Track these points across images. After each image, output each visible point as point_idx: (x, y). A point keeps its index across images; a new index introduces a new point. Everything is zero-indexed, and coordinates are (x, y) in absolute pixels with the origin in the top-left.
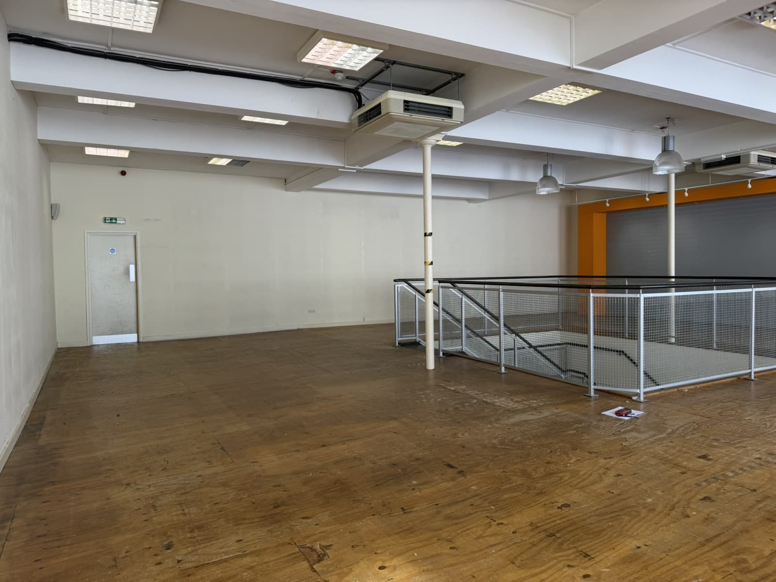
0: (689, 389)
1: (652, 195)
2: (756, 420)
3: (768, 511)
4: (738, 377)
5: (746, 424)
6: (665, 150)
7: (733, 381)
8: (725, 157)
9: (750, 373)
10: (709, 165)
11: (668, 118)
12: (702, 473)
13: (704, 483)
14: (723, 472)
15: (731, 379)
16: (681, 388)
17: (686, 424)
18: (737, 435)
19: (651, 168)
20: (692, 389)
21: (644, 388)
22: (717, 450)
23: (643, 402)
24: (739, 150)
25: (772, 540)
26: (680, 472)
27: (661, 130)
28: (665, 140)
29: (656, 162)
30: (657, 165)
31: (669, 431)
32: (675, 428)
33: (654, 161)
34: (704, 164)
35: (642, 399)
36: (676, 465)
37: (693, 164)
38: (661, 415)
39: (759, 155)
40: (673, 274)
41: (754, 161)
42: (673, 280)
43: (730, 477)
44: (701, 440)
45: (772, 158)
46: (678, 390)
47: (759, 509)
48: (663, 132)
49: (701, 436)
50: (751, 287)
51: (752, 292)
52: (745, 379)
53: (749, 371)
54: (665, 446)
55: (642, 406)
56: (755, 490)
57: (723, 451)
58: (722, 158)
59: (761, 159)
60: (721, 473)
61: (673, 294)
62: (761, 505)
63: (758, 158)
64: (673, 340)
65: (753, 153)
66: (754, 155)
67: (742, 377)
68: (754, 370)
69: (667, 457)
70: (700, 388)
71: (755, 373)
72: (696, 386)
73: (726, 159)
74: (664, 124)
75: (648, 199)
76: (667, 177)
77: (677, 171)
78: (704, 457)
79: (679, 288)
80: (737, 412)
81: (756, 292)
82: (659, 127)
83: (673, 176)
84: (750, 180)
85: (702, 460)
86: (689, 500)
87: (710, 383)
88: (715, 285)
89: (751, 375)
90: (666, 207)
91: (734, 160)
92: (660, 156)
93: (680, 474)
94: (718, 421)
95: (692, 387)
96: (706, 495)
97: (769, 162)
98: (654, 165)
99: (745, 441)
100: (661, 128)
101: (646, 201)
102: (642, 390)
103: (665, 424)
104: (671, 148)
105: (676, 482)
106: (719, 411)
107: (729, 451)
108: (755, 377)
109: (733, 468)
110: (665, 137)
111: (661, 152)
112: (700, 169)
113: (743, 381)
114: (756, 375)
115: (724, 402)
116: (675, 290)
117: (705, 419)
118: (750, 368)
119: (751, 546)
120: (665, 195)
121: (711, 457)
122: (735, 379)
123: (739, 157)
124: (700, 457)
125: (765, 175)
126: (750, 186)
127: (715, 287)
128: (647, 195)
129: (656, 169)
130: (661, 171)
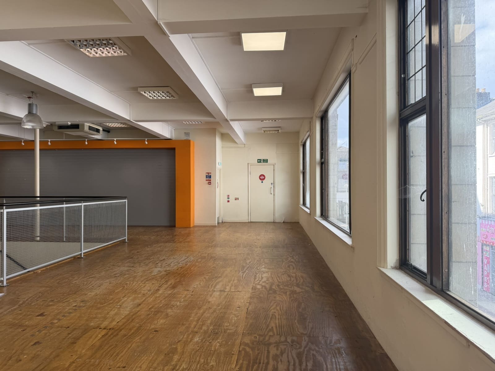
0: (41, 271)
1: (26, 141)
2: (79, 282)
3: (73, 338)
4: (74, 257)
5: (72, 286)
6: (30, 113)
7: (71, 260)
8: (70, 123)
9: (81, 253)
10: (61, 127)
11: (32, 92)
12: (37, 326)
13: (37, 333)
14: (51, 322)
15: (70, 259)
16: (36, 271)
17: (33, 295)
18: (65, 295)
19: (20, 124)
20: (44, 270)
21: (7, 276)
22: (51, 307)
23: (6, 286)
24: (78, 121)
25: (71, 356)
26: (21, 331)
27: (28, 98)
28: (30, 106)
29: (24, 119)
30: (25, 121)
31: (21, 302)
32: (25, 300)
33: (22, 118)
34: (58, 126)
35: (5, 284)
36: (21, 326)
37: (51, 125)
38: (17, 292)
39: (89, 126)
40: (38, 195)
41: (86, 129)
42: (38, 199)
43: (55, 323)
44: (41, 303)
45: (97, 129)
46: (34, 273)
47: (68, 338)
48: (30, 100)
49: (43, 301)
50: (81, 203)
51: (82, 205)
52: (78, 258)
53: (80, 252)
54: (15, 315)
55: (5, 289)
56: (68, 327)
57: (55, 307)
58: (68, 124)
59: (90, 128)
60: (50, 323)
61: (38, 208)
62: (70, 336)
63: (89, 127)
64: (38, 239)
65: (86, 124)
66: (87, 125)
67: (76, 257)
68: (83, 251)
69: (15, 322)
70: (49, 268)
71: (84, 253)
72: (47, 267)
73: (71, 125)
74: (30, 95)
75: (23, 144)
76: (33, 130)
77: (40, 128)
78: (42, 315)
79: (42, 204)
80: (68, 280)
81: (84, 205)
82: (27, 96)
83: (38, 131)
84: (86, 140)
85: (39, 317)
86: (24, 348)
87: (56, 264)
88: (65, 202)
89: (81, 255)
90: (33, 150)
91: (76, 127)
92: (26, 116)
93: (21, 332)
94: (56, 288)
95: (44, 268)
96: (36, 341)
97: (95, 131)
98: (22, 121)
99: (70, 297)
100: (28, 97)
101: (22, 145)
102: (5, 277)
103: (19, 298)
104: (34, 112)
105: (16, 339)
106: (58, 281)
107: (58, 306)
108: (84, 256)
109: (58, 317)
110: (30, 104)
111: (27, 113)
112: (56, 129)
113: (77, 259)
114: (85, 254)
115: (62, 275)
116: (40, 205)
117: (48, 289)
118: (81, 251)
119: (58, 365)
120: (33, 142)
121: (46, 313)
122: (72, 259)
123: (78, 125)
124: (38, 316)
125: (94, 138)
126: (87, 143)
127: (64, 203)
128: (23, 141)
129: (24, 124)
130: (28, 126)
